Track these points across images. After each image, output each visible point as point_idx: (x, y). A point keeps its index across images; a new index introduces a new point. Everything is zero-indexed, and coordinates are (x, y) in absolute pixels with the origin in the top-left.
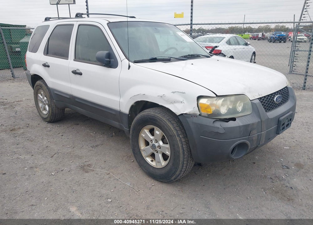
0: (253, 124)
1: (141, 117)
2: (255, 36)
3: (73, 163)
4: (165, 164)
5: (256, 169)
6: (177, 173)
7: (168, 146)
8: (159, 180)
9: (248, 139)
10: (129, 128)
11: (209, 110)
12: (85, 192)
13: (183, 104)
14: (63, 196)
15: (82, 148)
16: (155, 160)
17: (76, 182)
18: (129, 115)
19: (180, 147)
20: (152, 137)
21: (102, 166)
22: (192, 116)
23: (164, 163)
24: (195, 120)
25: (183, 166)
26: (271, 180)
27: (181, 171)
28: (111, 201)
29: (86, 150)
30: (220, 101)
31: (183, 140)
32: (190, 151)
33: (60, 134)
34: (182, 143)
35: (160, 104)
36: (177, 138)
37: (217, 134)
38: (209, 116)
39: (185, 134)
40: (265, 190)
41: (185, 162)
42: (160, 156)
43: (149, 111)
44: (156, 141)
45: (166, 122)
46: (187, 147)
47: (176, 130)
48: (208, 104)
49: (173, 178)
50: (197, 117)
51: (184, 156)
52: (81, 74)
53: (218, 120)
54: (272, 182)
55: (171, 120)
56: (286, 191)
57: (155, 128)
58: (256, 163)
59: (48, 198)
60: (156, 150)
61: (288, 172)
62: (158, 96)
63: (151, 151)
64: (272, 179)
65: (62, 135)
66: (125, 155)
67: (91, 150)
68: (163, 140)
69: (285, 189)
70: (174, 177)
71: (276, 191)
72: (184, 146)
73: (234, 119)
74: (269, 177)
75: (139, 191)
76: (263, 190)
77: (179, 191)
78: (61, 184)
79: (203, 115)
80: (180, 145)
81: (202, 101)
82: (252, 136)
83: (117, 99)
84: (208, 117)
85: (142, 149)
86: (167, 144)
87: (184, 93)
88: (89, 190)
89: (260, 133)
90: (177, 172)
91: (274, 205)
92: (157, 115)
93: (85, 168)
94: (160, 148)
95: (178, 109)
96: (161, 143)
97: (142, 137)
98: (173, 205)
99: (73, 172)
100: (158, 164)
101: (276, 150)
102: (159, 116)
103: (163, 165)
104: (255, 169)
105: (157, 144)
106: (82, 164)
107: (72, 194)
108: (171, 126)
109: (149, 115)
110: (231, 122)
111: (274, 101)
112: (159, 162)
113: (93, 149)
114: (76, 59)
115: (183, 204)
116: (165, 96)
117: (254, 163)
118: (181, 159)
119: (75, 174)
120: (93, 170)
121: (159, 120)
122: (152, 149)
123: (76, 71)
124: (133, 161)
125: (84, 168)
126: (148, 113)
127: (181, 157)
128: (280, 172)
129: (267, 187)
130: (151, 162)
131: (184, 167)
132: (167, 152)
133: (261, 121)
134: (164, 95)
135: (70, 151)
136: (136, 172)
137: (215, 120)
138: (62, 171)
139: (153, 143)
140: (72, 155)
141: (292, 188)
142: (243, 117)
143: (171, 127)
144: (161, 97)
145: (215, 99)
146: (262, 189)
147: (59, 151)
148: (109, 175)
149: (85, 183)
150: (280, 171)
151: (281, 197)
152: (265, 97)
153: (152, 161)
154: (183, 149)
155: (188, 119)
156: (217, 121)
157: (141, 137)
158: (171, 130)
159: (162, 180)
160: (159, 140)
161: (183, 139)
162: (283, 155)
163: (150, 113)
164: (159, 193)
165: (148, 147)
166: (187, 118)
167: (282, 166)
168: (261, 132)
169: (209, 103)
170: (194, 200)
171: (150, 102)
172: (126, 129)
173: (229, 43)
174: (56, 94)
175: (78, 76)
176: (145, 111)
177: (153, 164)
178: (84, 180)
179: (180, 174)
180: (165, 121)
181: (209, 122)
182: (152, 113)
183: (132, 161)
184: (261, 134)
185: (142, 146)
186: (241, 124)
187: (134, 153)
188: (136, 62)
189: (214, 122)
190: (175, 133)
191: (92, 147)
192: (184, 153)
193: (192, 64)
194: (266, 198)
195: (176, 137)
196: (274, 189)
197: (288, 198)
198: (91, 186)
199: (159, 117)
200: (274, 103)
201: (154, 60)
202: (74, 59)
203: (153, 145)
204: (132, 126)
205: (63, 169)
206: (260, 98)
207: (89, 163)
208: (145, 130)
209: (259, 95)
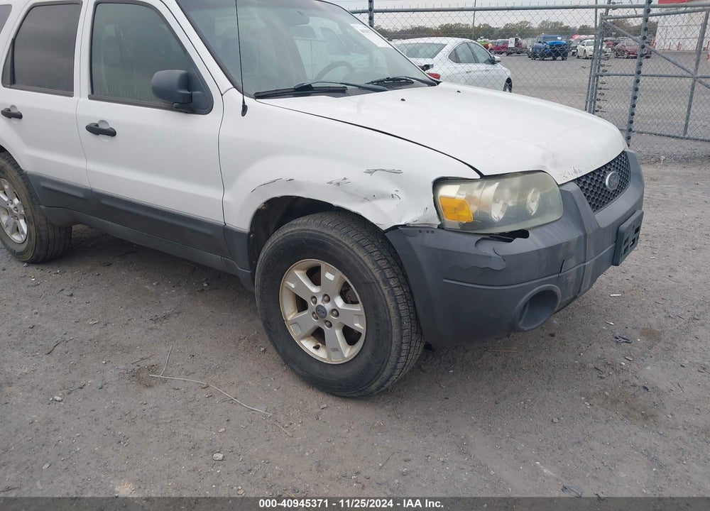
0: (568, 244)
1: (284, 239)
2: (501, 45)
3: (109, 365)
4: (351, 353)
5: (559, 349)
6: (386, 374)
7: (358, 308)
8: (336, 393)
9: (557, 282)
10: (253, 267)
11: (464, 213)
12: (151, 440)
13: (396, 201)
14: (93, 456)
15: (127, 324)
16: (324, 344)
17: (123, 415)
18: (249, 234)
19: (392, 311)
20: (314, 290)
21: (186, 367)
22: (420, 231)
23: (348, 352)
24: (429, 240)
25: (400, 356)
26: (595, 374)
27: (395, 368)
28: (224, 457)
29: (139, 329)
30: (490, 190)
31: (398, 292)
32: (416, 320)
33: (66, 293)
34: (396, 300)
35: (335, 203)
36: (383, 287)
37: (487, 273)
38: (466, 229)
39: (401, 277)
40: (588, 399)
41: (404, 347)
42: (338, 333)
43: (306, 224)
44: (326, 298)
45: (352, 250)
46: (409, 309)
47: (379, 267)
48: (462, 197)
49: (374, 387)
50: (433, 232)
51: (402, 330)
52: (112, 133)
53: (488, 237)
54: (601, 377)
55: (364, 242)
56: (635, 397)
57: (323, 265)
58: (556, 336)
59: (52, 466)
60: (327, 321)
61: (629, 350)
62: (331, 183)
63: (315, 323)
64: (598, 369)
65: (72, 295)
66: (243, 336)
67: (152, 329)
68: (345, 293)
69: (631, 391)
70: (377, 383)
71: (613, 398)
72: (401, 308)
73: (524, 234)
74: (591, 365)
75: (292, 426)
76: (583, 398)
77: (389, 416)
78: (81, 423)
79: (447, 226)
80: (391, 304)
81: (447, 191)
82: (566, 272)
83: (214, 194)
84: (462, 233)
85: (289, 319)
86: (357, 303)
87: (399, 172)
88: (161, 433)
89: (582, 265)
90: (384, 371)
91: (616, 433)
92: (328, 232)
93: (144, 375)
94: (338, 315)
95: (383, 215)
96: (339, 302)
97: (289, 289)
98: (381, 453)
99: (111, 390)
100: (333, 354)
101: (594, 302)
102: (332, 233)
103: (346, 356)
104: (557, 350)
105: (328, 306)
106: (133, 367)
107: (115, 449)
108: (366, 259)
109: (306, 234)
110: (518, 241)
111: (605, 185)
112: (336, 349)
113: (158, 325)
114: (93, 95)
115: (405, 449)
116: (347, 181)
117: (553, 335)
118: (395, 339)
119: (118, 394)
120: (166, 381)
121: (335, 244)
122: (317, 319)
123: (97, 125)
124: (265, 350)
125: (142, 377)
126: (303, 227)
127: (394, 335)
128: (613, 352)
129: (591, 391)
130: (314, 351)
131: (403, 359)
132: (357, 325)
133: (585, 235)
134: (345, 179)
135: (97, 333)
136: (276, 377)
137: (479, 238)
138: (81, 388)
139: (317, 304)
140: (103, 343)
141: (645, 388)
142: (544, 228)
143: (368, 260)
144: (338, 184)
145: (477, 184)
146: (581, 395)
147: (67, 337)
148: (208, 390)
149: (148, 414)
150: (612, 350)
151: (628, 413)
152: (586, 176)
153: (317, 348)
154: (400, 314)
155: (410, 239)
156: (485, 241)
157: (284, 289)
158: (366, 268)
159: (344, 394)
160: (335, 296)
161: (397, 289)
162: (612, 313)
163: (307, 227)
164: (341, 426)
165: (305, 313)
166: (408, 238)
167: (615, 339)
168: (585, 262)
169: (464, 197)
170: (430, 437)
171: (308, 199)
172: (242, 271)
173: (455, 57)
174: (44, 188)
175: (104, 139)
176: (295, 222)
177: (321, 354)
178: (144, 407)
179: (391, 376)
180: (351, 245)
181: (465, 244)
182: (315, 228)
183: (262, 349)
184: (585, 266)
185: (290, 312)
186: (542, 246)
187: (268, 331)
188: (259, 96)
189: (477, 242)
190: (377, 275)
191: (155, 320)
192: (401, 325)
193: (403, 100)
194: (593, 418)
195: (379, 285)
196: (607, 393)
197: (642, 414)
198: (166, 423)
199: (333, 237)
200: (606, 191)
201: (305, 90)
202: (89, 95)
203: (320, 308)
204: (259, 263)
205: (83, 382)
206: (578, 180)
207: (153, 362)
208: (296, 272)
209: (575, 172)
